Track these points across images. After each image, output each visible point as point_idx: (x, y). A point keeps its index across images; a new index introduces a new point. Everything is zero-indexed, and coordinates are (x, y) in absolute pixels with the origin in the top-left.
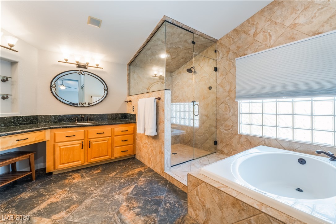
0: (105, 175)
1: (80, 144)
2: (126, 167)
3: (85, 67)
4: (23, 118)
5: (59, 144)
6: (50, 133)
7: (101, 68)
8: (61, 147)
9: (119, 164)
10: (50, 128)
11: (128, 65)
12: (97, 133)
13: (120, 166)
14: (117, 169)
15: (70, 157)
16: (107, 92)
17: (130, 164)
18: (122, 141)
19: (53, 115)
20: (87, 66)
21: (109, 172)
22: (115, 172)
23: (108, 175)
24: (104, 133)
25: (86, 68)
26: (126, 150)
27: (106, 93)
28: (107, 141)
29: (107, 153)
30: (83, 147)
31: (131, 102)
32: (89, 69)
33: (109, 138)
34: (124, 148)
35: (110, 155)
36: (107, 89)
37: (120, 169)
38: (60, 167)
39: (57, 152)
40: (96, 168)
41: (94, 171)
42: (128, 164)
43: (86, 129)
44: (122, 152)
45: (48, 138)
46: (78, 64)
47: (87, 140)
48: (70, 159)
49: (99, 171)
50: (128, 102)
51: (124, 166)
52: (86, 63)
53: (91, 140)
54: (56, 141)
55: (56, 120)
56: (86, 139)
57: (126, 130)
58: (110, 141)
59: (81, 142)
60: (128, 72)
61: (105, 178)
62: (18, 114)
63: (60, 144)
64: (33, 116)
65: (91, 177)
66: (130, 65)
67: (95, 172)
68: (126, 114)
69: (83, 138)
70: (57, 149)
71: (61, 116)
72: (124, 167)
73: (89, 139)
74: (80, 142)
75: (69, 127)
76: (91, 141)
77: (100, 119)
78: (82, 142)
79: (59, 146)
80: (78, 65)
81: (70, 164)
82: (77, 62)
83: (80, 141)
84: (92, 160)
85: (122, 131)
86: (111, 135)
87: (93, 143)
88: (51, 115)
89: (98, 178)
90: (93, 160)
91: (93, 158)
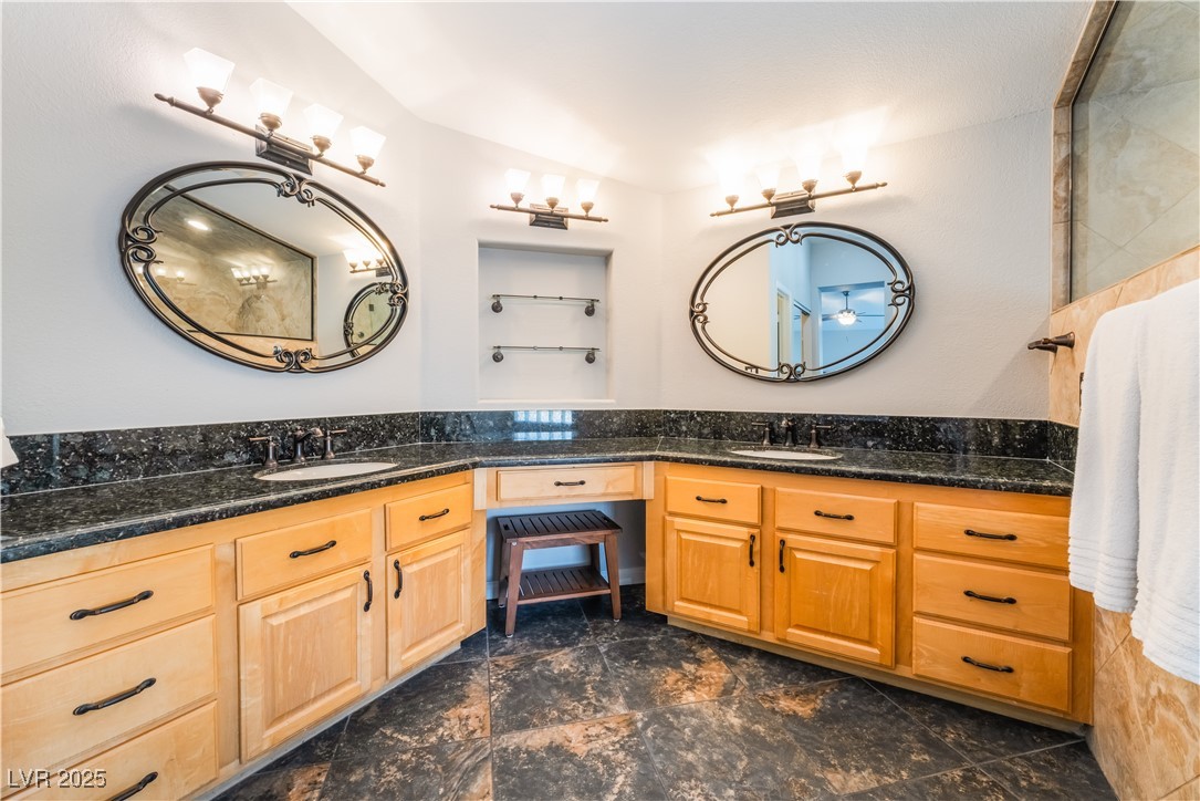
0: (810, 753)
1: (746, 541)
2: (965, 779)
3: (801, 206)
4: (623, 416)
5: (677, 520)
6: (655, 475)
7: (875, 187)
8: (684, 536)
9: (933, 732)
10: (651, 458)
11: (1060, 104)
12: (818, 513)
13: (930, 745)
14: (900, 762)
15: (710, 585)
16: (911, 304)
17: (1015, 782)
18: (968, 594)
19: (699, 413)
20: (810, 198)
21: (841, 752)
22: (877, 771)
23: (826, 764)
24: (850, 518)
25: (810, 210)
26: (1003, 664)
27: (903, 309)
28: (867, 567)
29: (870, 632)
30: (756, 559)
31: (1070, 345)
32: (823, 209)
33: (877, 549)
34: (983, 644)
35: (888, 644)
36: (911, 288)
37: (921, 768)
38: (679, 607)
39: (672, 551)
40: (810, 679)
41: (786, 693)
42: (996, 770)
43: (769, 481)
44: (966, 660)
45: (648, 493)
46: (772, 205)
47: (774, 536)
48: (709, 592)
49: (804, 710)
50: (1054, 350)
51: (959, 761)
52: (802, 188)
53: (790, 537)
54: (670, 509)
55: (706, 431)
56: (768, 529)
57: (1005, 530)
58: (889, 573)
59: (747, 537)
60: (1064, 151)
61: (798, 774)
62: (612, 404)
63: (679, 522)
64: (646, 411)
65: (749, 720)
66: (1075, 97)
67: (784, 704)
68: (1041, 424)
69: (755, 520)
70: (672, 538)
71: (719, 418)
72: (957, 774)
73: (782, 530)
74: (744, 533)
75: (706, 461)
76: (788, 544)
77: (870, 443)
78: (753, 537)
79: (678, 531)
80: (777, 205)
81: (708, 610)
82: (769, 195)
83: (745, 530)
84: (790, 630)
85: (969, 533)
86: (890, 539)
87: (799, 555)
88: (692, 412)
89: (770, 748)
90: (797, 636)
91: (798, 627)
